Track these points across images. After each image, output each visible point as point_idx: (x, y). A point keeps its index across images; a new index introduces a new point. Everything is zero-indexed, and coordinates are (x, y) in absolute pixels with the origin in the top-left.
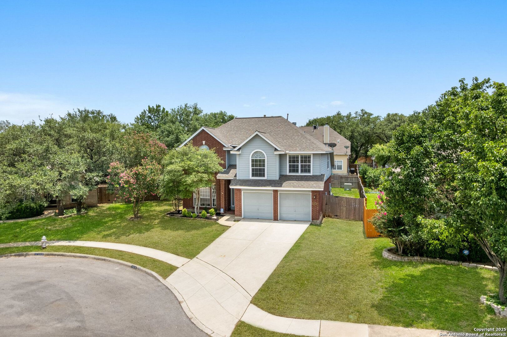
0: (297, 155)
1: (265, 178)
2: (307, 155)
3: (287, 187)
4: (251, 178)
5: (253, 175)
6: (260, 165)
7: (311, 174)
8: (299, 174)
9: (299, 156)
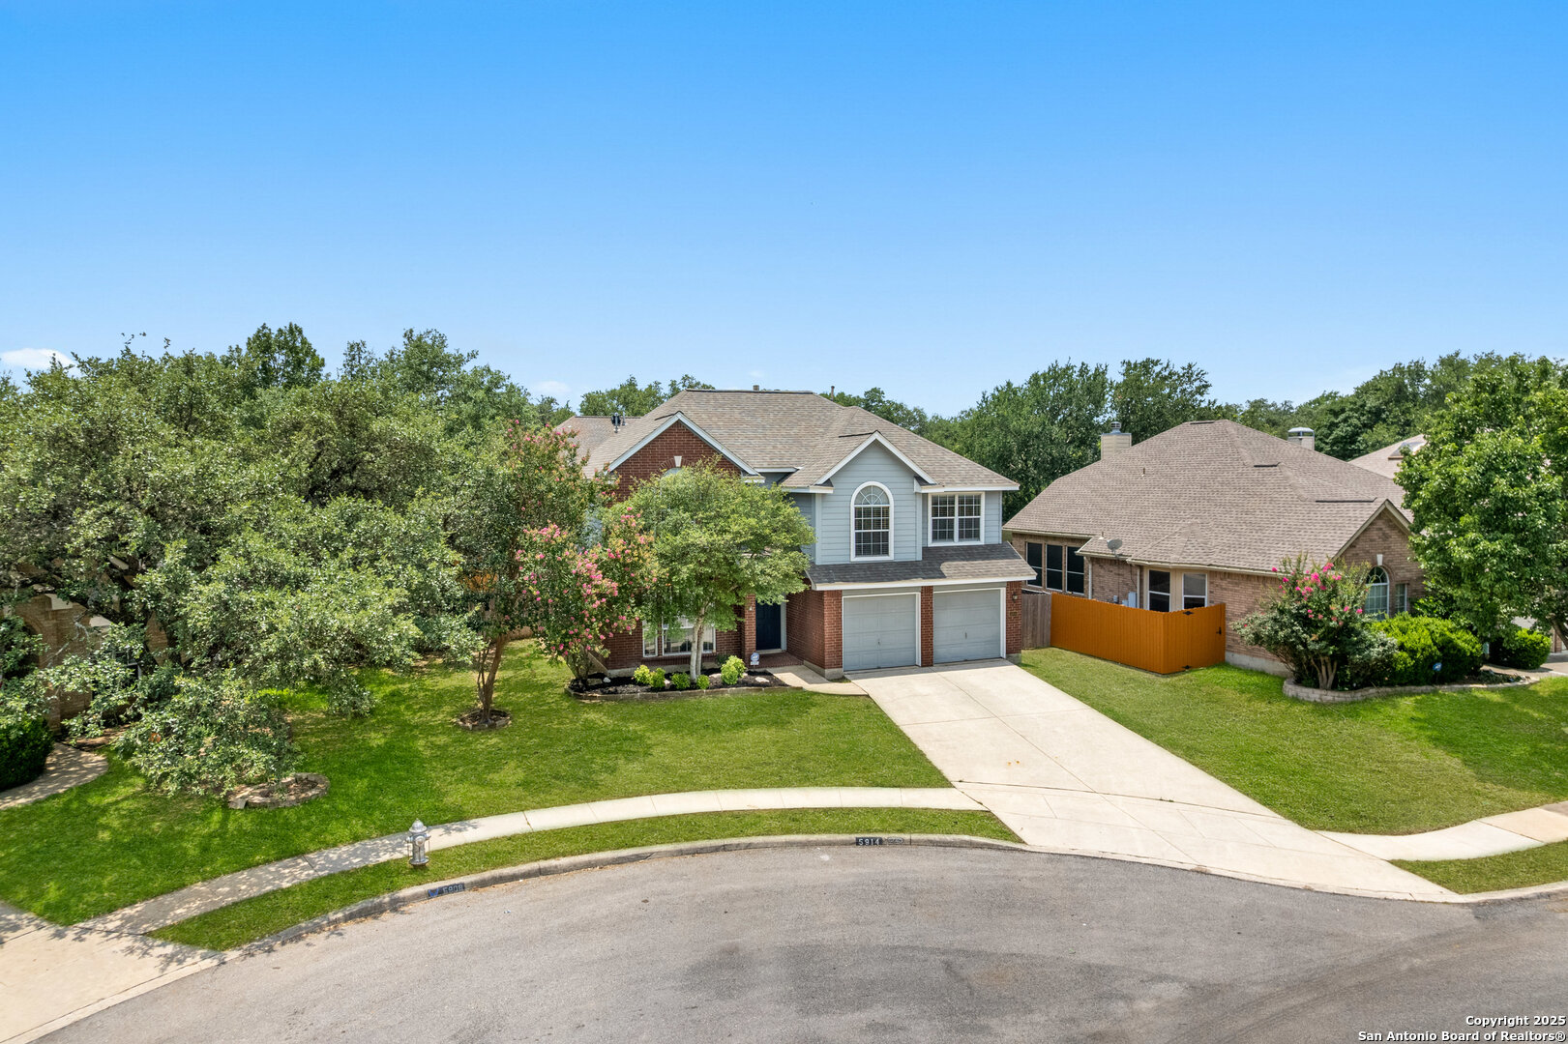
0: (952, 494)
1: (891, 557)
2: (974, 494)
3: (956, 577)
4: (854, 559)
5: (858, 552)
6: (877, 525)
7: (982, 542)
8: (956, 542)
9: (954, 497)
